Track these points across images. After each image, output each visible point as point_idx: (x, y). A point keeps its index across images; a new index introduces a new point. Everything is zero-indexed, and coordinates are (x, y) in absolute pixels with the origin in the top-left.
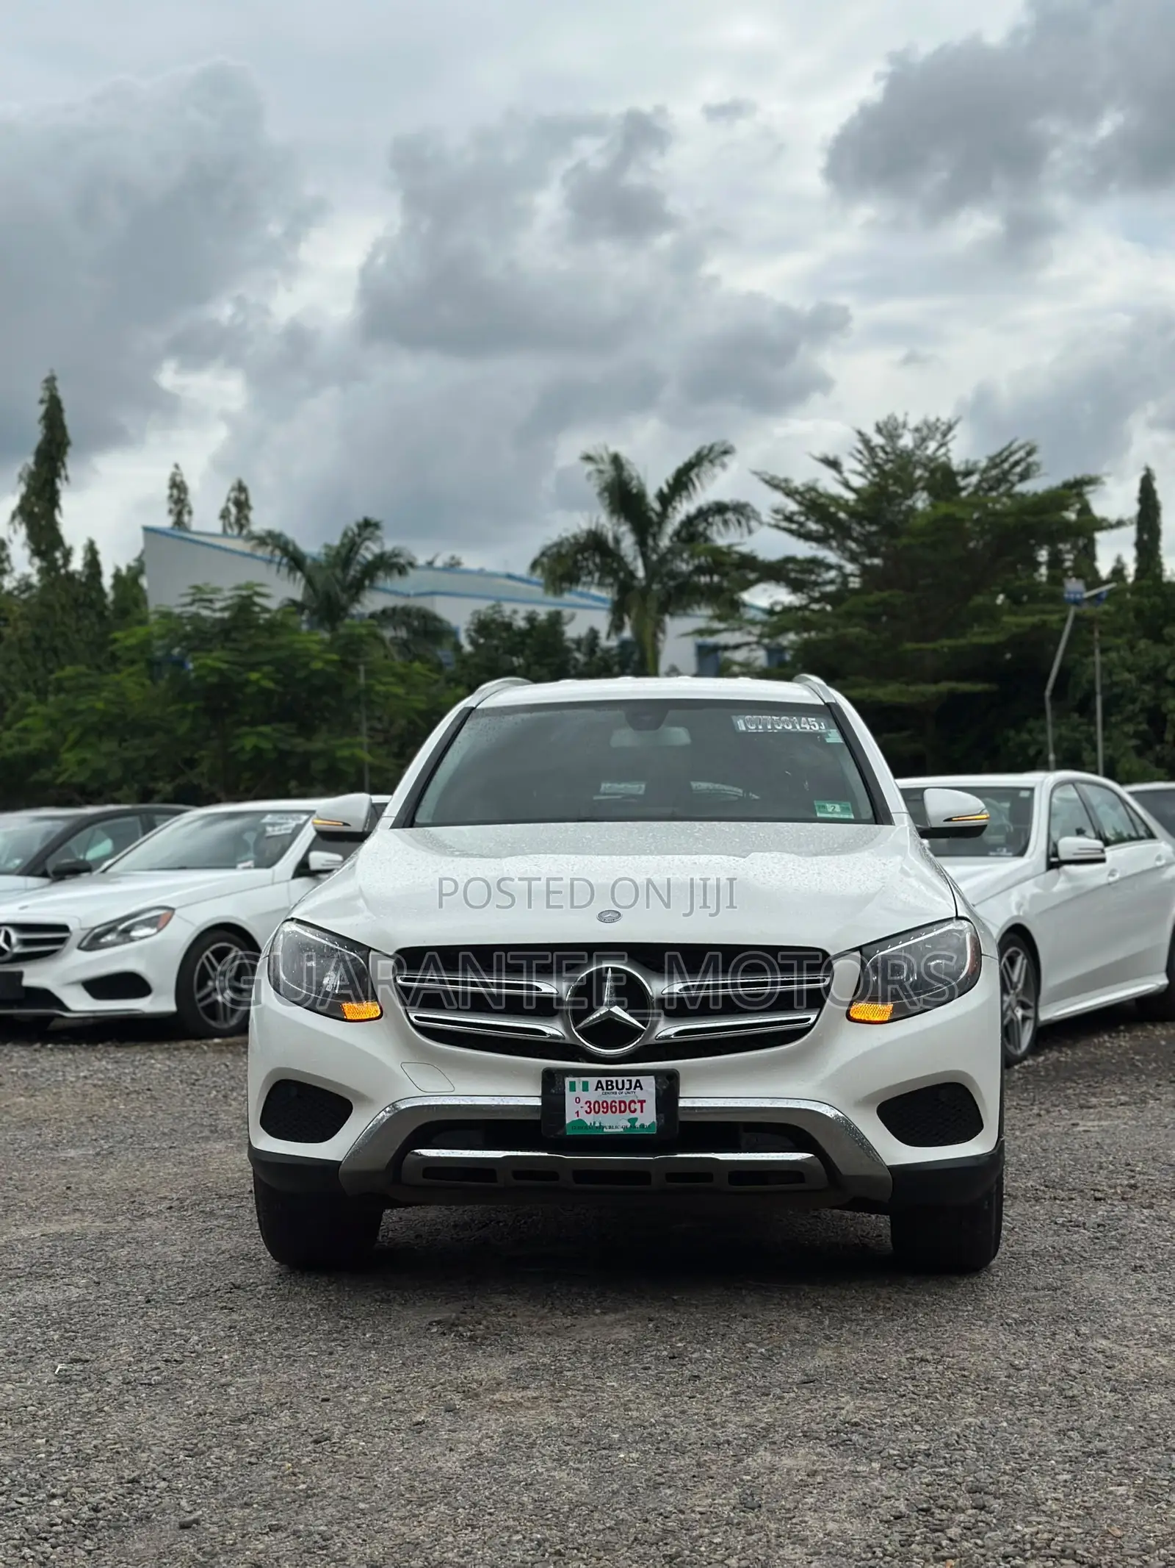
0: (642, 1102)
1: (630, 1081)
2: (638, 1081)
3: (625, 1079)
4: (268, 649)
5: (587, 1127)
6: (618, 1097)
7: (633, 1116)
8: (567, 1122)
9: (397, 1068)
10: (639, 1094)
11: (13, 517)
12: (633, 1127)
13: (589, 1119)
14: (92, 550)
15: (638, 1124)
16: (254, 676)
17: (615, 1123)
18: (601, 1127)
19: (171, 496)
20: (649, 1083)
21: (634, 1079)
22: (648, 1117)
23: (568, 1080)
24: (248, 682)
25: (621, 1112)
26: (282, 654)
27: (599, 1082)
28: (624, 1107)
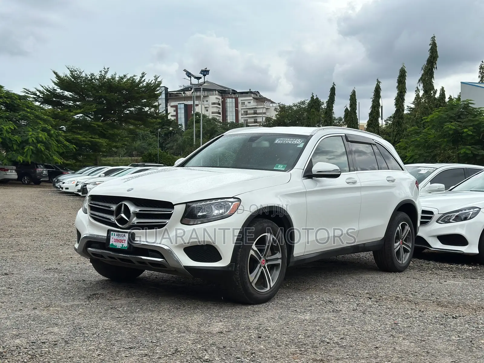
0: (125, 240)
1: (123, 234)
2: (125, 235)
3: (122, 234)
4: (472, 121)
5: (113, 246)
6: (120, 238)
7: (123, 244)
8: (110, 244)
9: (86, 225)
10: (125, 238)
11: (419, 81)
12: (123, 247)
13: (114, 243)
14: (443, 90)
15: (123, 246)
16: (465, 130)
17: (119, 245)
18: (116, 246)
19: (480, 71)
20: (127, 235)
21: (124, 234)
22: (126, 245)
23: (112, 232)
24: (463, 132)
25: (121, 242)
26: (476, 123)
27: (117, 234)
28: (121, 241)
